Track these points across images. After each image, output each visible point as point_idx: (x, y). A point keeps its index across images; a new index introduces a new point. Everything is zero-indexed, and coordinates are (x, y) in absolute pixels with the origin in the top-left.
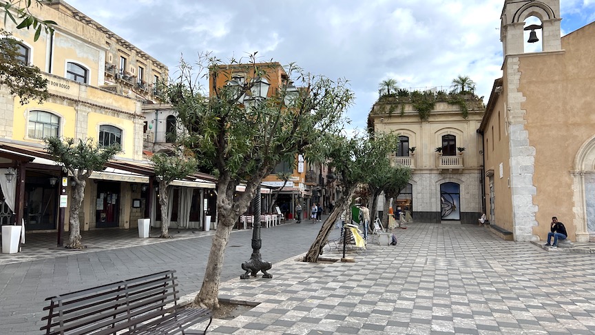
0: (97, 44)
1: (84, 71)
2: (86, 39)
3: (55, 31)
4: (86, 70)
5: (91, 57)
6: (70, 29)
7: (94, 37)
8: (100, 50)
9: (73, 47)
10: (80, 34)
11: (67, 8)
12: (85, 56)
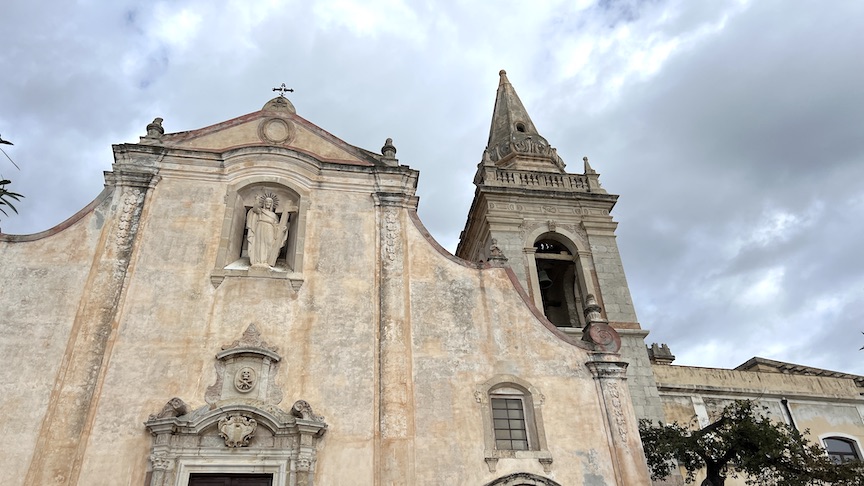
0: (848, 397)
1: (848, 444)
2: (830, 396)
3: (789, 401)
4: (851, 442)
5: (849, 421)
6: (804, 390)
7: (839, 389)
8: (857, 406)
9: (819, 415)
10: (819, 393)
11: (768, 365)
12: (841, 420)
